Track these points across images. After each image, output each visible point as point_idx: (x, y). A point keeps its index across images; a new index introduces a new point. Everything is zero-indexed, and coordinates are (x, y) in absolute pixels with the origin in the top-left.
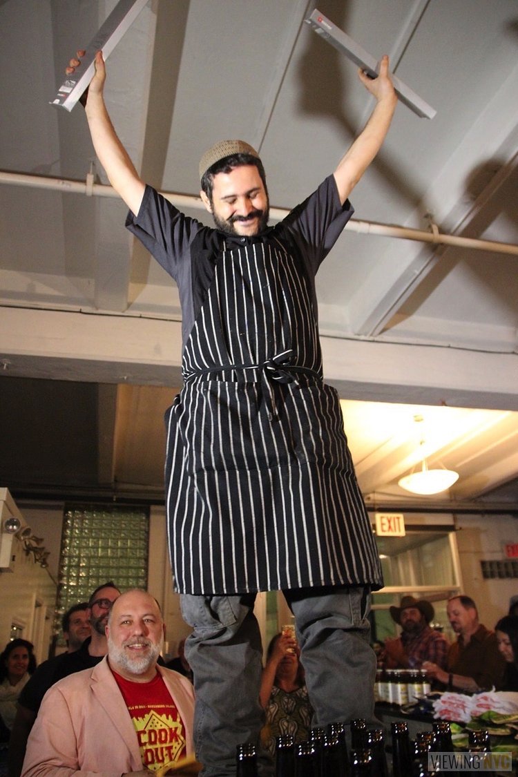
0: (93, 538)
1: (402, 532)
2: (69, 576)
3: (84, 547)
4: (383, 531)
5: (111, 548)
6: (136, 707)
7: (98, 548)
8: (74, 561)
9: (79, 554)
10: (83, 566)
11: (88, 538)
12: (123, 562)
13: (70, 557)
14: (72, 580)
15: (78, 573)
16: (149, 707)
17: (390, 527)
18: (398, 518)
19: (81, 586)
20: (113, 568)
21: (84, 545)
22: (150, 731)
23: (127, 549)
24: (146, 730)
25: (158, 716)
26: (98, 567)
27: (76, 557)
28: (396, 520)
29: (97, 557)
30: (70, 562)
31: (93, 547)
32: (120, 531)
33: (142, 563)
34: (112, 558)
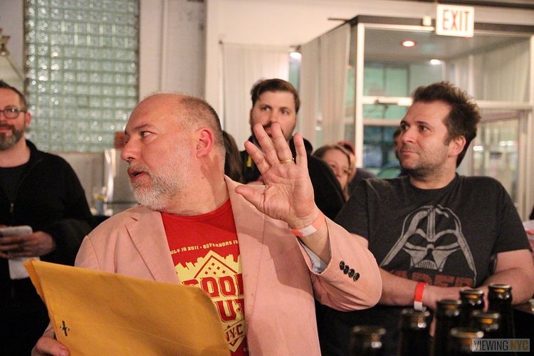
0: (67, 21)
1: (469, 32)
2: (38, 70)
3: (55, 33)
4: (444, 28)
5: (91, 35)
6: (185, 249)
7: (73, 34)
8: (43, 50)
9: (49, 40)
10: (55, 57)
11: (59, 21)
12: (107, 54)
13: (37, 44)
14: (42, 75)
15: (49, 65)
16: (205, 247)
17: (454, 24)
18: (467, 13)
19: (54, 82)
20: (94, 60)
21: (54, 29)
22: (205, 281)
23: (111, 37)
24: (198, 279)
25: (222, 259)
26: (75, 59)
27: (45, 44)
28: (464, 15)
29: (73, 46)
30: (37, 50)
31: (66, 33)
32: (101, 12)
33: (131, 56)
34: (92, 48)
